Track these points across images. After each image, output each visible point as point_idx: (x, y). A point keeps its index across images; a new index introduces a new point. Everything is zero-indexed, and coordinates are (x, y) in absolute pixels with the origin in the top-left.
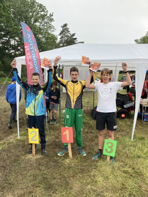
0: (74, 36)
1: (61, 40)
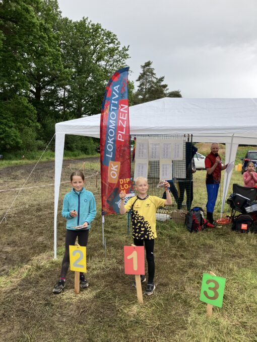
1: (140, 88)
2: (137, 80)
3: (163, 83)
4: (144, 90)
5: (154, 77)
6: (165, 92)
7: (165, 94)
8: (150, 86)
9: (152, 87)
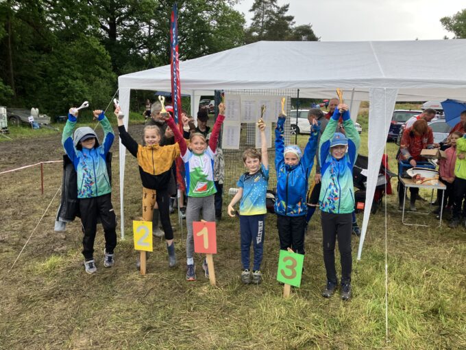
0: (287, 10)
1: (255, 22)
2: (251, 11)
3: (286, 14)
4: (261, 24)
5: (274, 6)
6: (290, 27)
7: (290, 30)
8: (268, 19)
9: (271, 19)
